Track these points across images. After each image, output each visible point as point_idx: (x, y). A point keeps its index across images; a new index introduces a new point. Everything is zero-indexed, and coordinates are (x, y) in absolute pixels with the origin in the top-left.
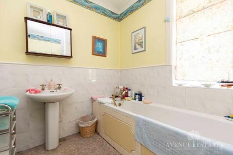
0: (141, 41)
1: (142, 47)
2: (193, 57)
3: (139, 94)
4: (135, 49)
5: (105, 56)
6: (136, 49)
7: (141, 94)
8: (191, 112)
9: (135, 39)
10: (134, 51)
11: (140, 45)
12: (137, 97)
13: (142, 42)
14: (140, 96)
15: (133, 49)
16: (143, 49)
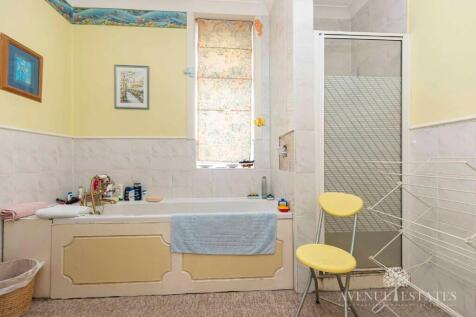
0: (140, 89)
1: (141, 100)
2: (217, 132)
3: (135, 188)
4: (124, 99)
5: (39, 100)
6: (126, 101)
7: (140, 188)
8: (221, 200)
9: (124, 81)
10: (119, 104)
11: (138, 95)
12: (132, 194)
13: (142, 92)
14: (139, 192)
15: (119, 99)
16: (145, 105)
